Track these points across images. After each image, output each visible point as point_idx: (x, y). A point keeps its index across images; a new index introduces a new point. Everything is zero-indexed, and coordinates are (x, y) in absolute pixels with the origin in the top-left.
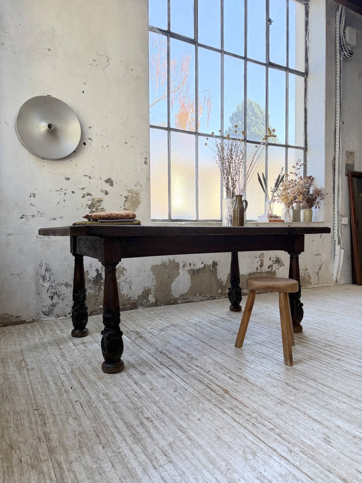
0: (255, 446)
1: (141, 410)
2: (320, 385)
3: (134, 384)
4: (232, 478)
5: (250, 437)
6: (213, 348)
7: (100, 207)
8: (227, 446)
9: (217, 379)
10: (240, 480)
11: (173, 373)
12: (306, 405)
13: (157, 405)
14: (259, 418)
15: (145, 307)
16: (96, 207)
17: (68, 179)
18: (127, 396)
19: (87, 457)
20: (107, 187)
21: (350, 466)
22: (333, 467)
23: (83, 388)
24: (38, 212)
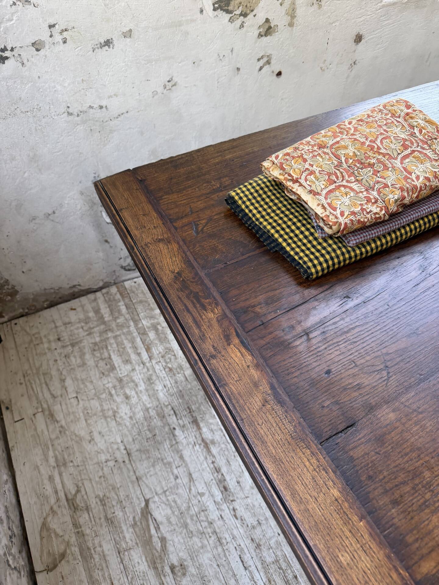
24: (51, 26)
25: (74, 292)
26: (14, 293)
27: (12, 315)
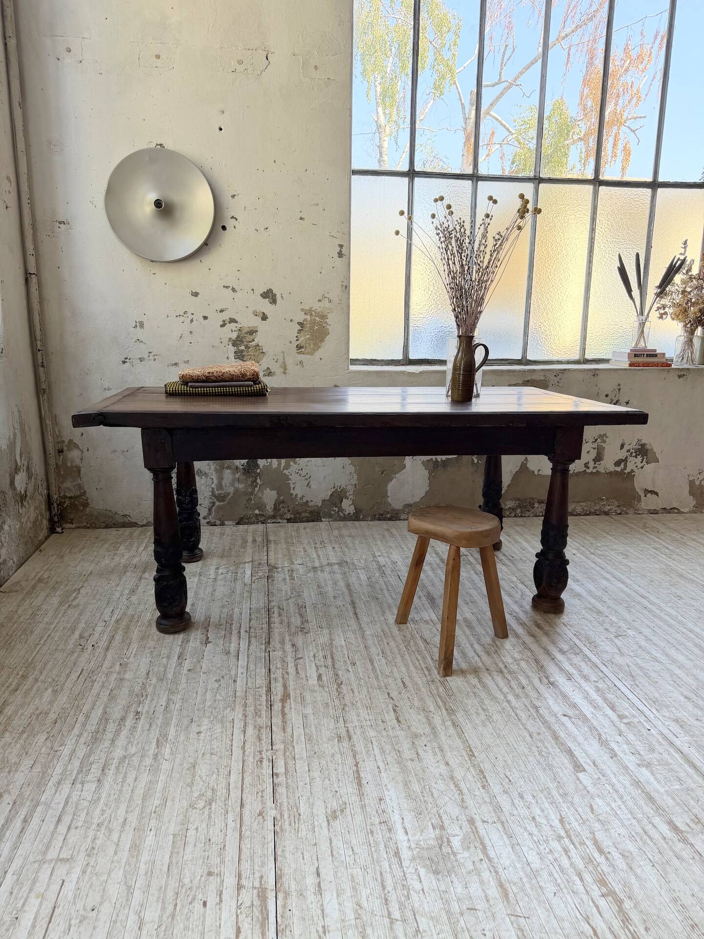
0: (224, 791)
1: (142, 700)
2: (449, 723)
3: (176, 657)
4: (144, 825)
5: (235, 778)
6: (357, 617)
7: (253, 343)
8: (190, 781)
9: (297, 673)
10: (151, 830)
11: (248, 649)
12: (377, 751)
13: (171, 697)
14: (280, 753)
15: (335, 520)
16: (245, 343)
17: (196, 294)
18: (148, 674)
19: (18, 745)
20: (265, 306)
21: (316, 862)
22: (287, 855)
23: (107, 649)
24: (149, 353)
25: (125, 522)
26: (86, 505)
27: (78, 525)
